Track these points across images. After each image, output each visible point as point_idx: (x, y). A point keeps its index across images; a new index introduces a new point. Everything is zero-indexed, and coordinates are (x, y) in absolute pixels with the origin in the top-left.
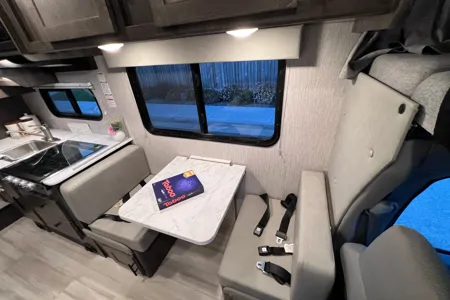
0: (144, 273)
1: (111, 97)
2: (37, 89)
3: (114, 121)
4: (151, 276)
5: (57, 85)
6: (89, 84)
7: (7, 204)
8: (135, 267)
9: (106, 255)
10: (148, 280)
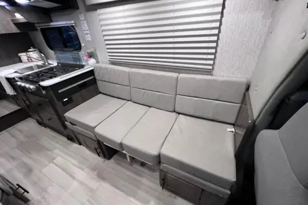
0: (105, 157)
1: (88, 32)
2: (39, 28)
3: (89, 51)
4: (109, 159)
5: (52, 24)
6: (73, 22)
7: (19, 108)
8: (99, 150)
9: (80, 144)
10: (107, 161)
